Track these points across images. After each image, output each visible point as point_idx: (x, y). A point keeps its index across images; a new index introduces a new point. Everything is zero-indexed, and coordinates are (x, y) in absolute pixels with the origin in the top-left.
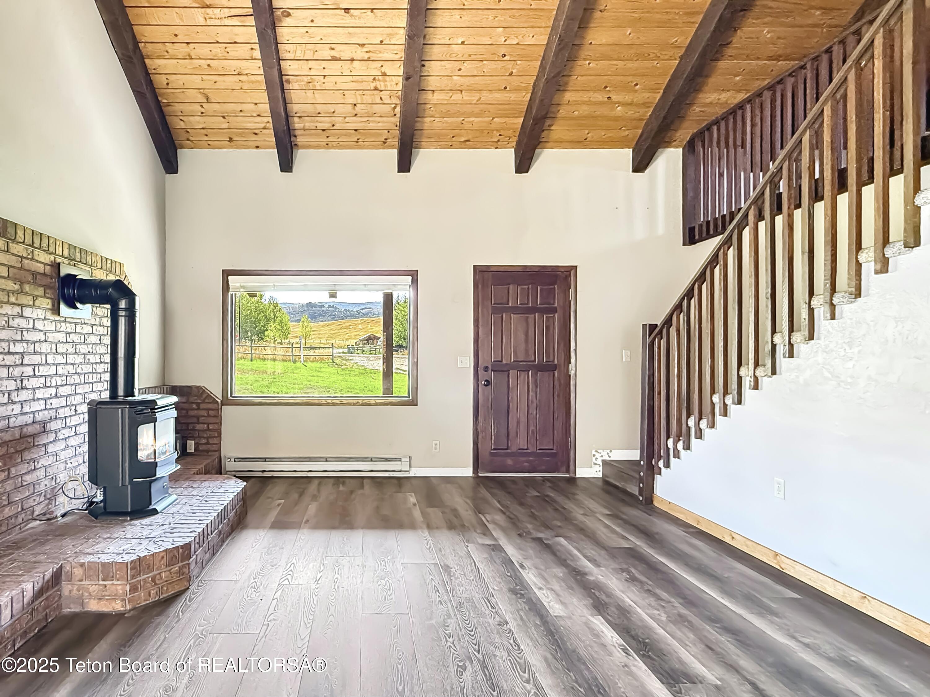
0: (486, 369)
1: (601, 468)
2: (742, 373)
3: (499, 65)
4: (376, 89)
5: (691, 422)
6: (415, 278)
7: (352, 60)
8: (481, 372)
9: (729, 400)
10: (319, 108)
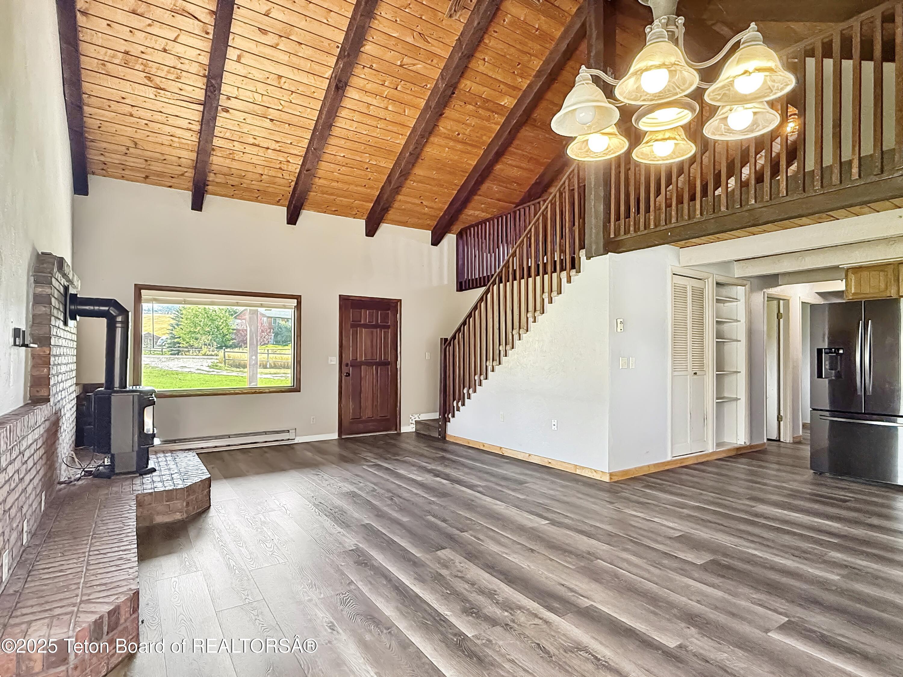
0: (347, 365)
1: (414, 426)
2: (487, 364)
3: (363, 173)
4: (280, 168)
5: (465, 391)
6: (299, 300)
7: (268, 148)
8: (343, 367)
9: (482, 378)
10: (233, 171)
